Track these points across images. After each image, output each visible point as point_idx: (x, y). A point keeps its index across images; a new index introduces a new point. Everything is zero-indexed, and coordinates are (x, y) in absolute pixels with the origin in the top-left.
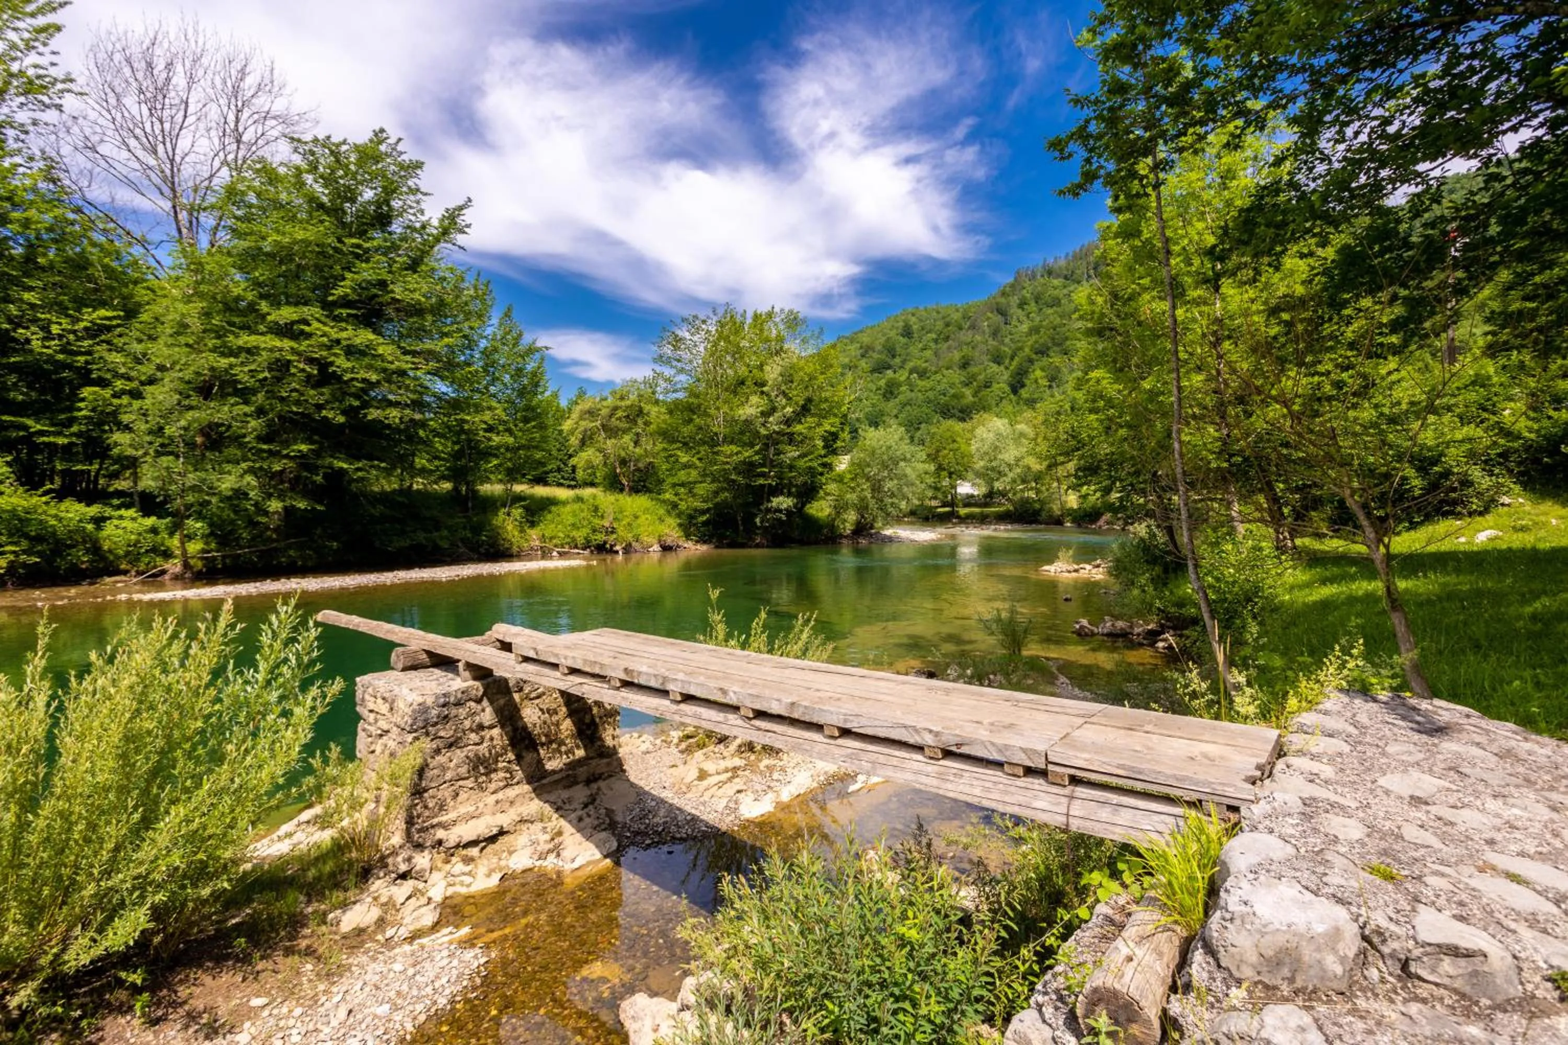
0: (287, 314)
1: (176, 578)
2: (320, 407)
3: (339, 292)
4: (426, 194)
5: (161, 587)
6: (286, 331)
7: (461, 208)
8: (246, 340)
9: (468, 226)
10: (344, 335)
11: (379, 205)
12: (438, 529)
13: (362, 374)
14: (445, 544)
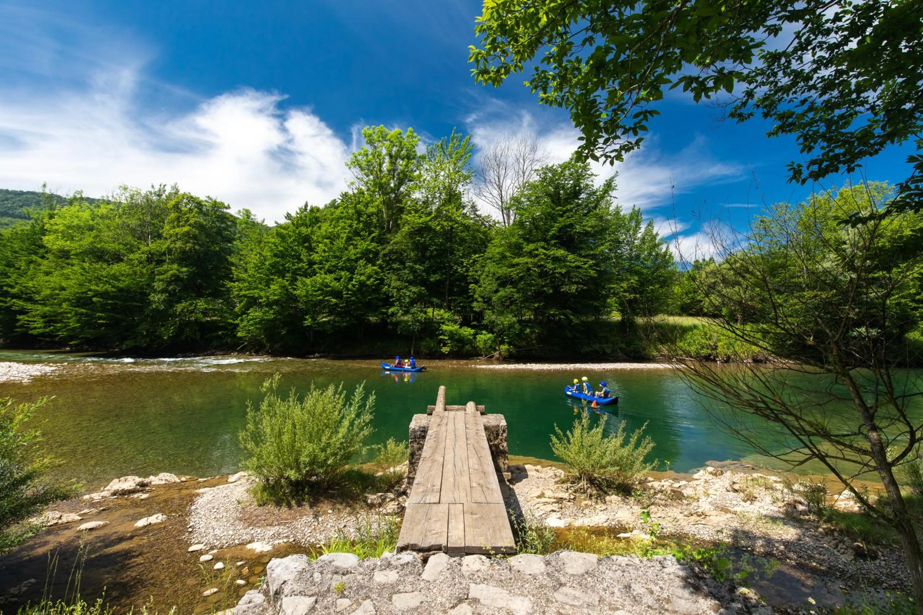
0: (531, 246)
1: (498, 359)
2: (543, 286)
3: (551, 233)
4: (596, 176)
5: (492, 364)
6: (530, 254)
7: (613, 178)
8: (516, 260)
9: (616, 186)
10: (552, 253)
11: (575, 186)
12: (607, 343)
13: (559, 270)
14: (608, 351)
